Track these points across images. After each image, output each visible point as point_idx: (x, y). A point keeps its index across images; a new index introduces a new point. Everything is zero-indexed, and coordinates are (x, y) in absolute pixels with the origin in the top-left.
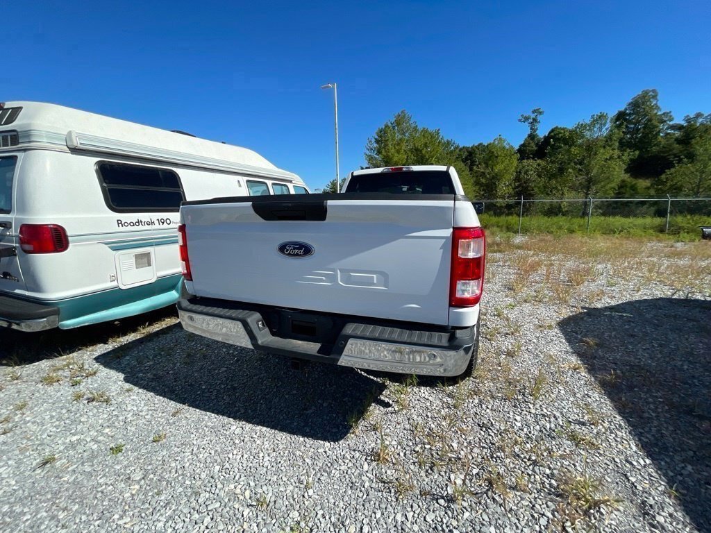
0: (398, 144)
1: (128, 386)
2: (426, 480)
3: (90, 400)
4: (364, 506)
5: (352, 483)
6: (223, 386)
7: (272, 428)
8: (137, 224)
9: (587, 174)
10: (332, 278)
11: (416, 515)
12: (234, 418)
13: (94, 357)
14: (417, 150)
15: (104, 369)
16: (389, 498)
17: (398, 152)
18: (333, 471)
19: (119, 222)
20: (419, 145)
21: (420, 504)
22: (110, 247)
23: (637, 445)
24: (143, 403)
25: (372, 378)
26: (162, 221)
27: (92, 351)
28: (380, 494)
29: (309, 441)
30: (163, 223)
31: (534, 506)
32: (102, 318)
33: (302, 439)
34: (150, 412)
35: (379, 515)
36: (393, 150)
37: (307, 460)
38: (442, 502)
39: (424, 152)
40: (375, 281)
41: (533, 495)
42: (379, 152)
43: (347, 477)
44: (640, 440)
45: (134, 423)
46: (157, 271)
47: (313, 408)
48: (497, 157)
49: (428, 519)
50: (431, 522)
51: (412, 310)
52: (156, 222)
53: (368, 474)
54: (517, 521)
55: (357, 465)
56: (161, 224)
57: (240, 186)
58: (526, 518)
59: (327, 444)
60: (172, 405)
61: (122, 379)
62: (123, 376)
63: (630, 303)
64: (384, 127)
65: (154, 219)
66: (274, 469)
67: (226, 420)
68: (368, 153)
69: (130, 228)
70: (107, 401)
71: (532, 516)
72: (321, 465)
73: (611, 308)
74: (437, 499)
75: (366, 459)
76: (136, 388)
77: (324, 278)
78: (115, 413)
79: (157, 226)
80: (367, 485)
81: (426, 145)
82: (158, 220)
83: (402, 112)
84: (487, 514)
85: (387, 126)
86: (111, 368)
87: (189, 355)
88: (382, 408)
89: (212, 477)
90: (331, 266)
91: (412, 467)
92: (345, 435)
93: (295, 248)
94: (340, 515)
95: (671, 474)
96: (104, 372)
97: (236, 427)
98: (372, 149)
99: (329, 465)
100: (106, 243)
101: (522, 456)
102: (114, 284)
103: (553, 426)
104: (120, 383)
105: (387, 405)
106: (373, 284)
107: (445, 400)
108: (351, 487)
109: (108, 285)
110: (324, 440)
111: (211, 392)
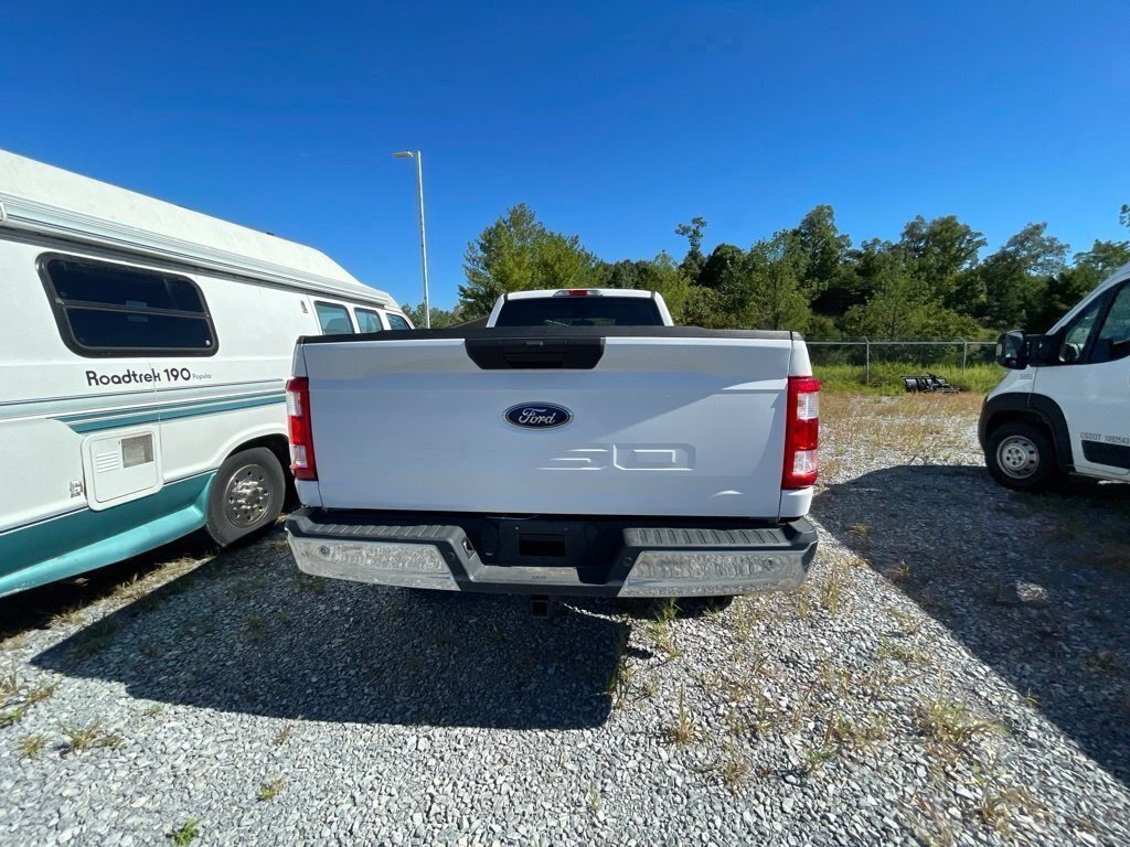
0: (519, 255)
1: (144, 705)
2: (755, 753)
3: (64, 749)
4: (691, 815)
5: (656, 784)
6: (352, 672)
7: (482, 726)
8: (127, 379)
9: (774, 309)
10: (602, 459)
11: (768, 808)
12: (405, 723)
13: (28, 659)
14: (546, 265)
15: (67, 680)
16: (720, 793)
17: (519, 265)
18: (619, 773)
19: (91, 377)
20: (549, 258)
21: (766, 790)
22: (72, 427)
23: (967, 652)
24: (198, 731)
25: (602, 617)
26: (173, 374)
27: (17, 647)
28: (704, 790)
29: (556, 735)
30: (176, 377)
31: (900, 755)
32: (49, 574)
33: (541, 734)
34: (224, 746)
35: (719, 822)
36: (511, 264)
37: (570, 766)
38: (791, 778)
40: (674, 460)
41: (892, 740)
42: (487, 266)
43: (643, 776)
44: (966, 644)
45: (198, 774)
46: (166, 468)
47: (534, 680)
48: (661, 281)
49: (788, 809)
50: (792, 812)
51: (728, 499)
52: (164, 376)
53: (673, 765)
54: (892, 781)
55: (650, 754)
56: (172, 378)
57: (305, 311)
58: (900, 773)
59: (587, 733)
60: (266, 726)
61: (124, 693)
62: (123, 687)
63: (870, 475)
64: (494, 227)
65: (159, 370)
66: (520, 794)
67: (390, 729)
68: (469, 265)
69: (112, 388)
70: (110, 742)
71: (906, 768)
72: (594, 768)
73: (855, 483)
74: (783, 777)
75: (658, 743)
76: (167, 707)
77: (589, 460)
78: (143, 763)
79: (164, 383)
80: (679, 781)
81: (559, 259)
82: (166, 371)
83: (520, 206)
84: (854, 780)
85: (498, 225)
86: (84, 675)
87: (255, 626)
88: (640, 661)
89: (416, 836)
90: (599, 441)
91: (727, 739)
92: (608, 713)
93: (538, 414)
94: (663, 839)
95: (1015, 678)
96: (71, 686)
97: (415, 738)
98: (474, 260)
99: (607, 764)
100: (64, 419)
101: (855, 691)
102: (80, 501)
103: (869, 644)
104: (122, 702)
105: (645, 655)
106: (671, 465)
107: (721, 633)
108: (657, 792)
109: (66, 503)
110: (579, 727)
111: (333, 685)
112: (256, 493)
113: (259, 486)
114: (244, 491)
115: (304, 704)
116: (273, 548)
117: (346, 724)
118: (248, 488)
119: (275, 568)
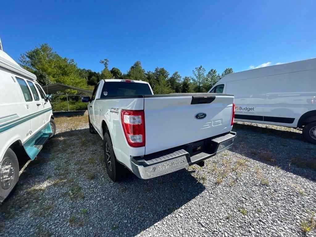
7: (187, 202)
10: (210, 124)
12: (169, 214)
16: (234, 188)
20: (62, 65)
21: (237, 184)
28: (231, 189)
29: (201, 195)
39: (66, 69)
40: (220, 123)
42: (32, 65)
43: (223, 193)
47: (182, 187)
53: (224, 188)
57: (15, 82)
59: (205, 191)
64: (35, 50)
68: (22, 63)
74: (236, 181)
75: (217, 186)
77: (208, 125)
80: (227, 190)
81: (66, 66)
83: (45, 44)
88: (194, 173)
90: (211, 120)
92: (203, 186)
93: (201, 115)
105: (194, 171)
111: (135, 219)
112: (11, 170)
113: (11, 167)
114: (6, 171)
115: (133, 229)
116: (29, 193)
117: (155, 224)
118: (7, 169)
119: (45, 199)
